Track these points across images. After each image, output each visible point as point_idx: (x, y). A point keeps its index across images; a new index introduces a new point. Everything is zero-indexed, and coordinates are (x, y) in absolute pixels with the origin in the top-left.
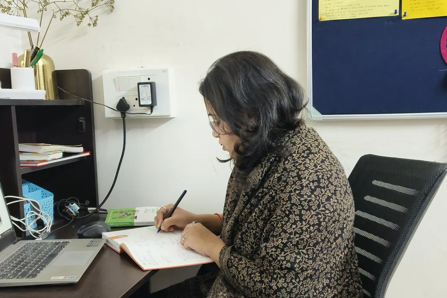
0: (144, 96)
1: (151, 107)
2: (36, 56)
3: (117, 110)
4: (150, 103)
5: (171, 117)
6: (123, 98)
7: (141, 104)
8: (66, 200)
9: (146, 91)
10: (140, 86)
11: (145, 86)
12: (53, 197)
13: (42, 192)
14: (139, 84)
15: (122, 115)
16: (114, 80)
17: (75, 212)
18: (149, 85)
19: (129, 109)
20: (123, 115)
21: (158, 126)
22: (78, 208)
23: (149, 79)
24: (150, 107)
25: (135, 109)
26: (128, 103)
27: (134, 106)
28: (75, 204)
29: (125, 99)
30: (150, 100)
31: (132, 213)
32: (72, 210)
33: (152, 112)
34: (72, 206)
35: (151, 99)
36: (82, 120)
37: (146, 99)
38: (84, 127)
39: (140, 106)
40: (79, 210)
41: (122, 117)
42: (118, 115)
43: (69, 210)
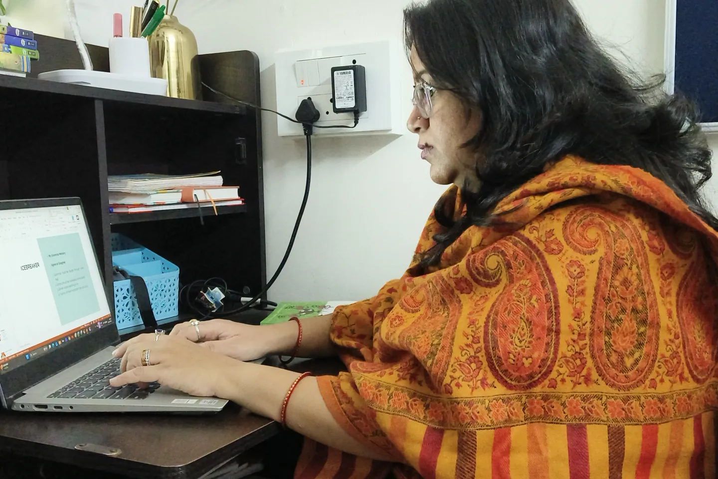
0: (343, 91)
1: (356, 112)
2: (152, 18)
3: (296, 120)
4: (351, 104)
5: (393, 132)
6: (309, 98)
7: (338, 106)
8: (204, 282)
9: (346, 82)
10: (335, 73)
11: (344, 73)
12: (178, 272)
13: (163, 264)
14: (334, 70)
15: (305, 130)
16: (294, 66)
17: (216, 303)
18: (352, 71)
19: (319, 120)
20: (308, 130)
21: (371, 152)
22: (223, 296)
23: (354, 62)
24: (353, 114)
25: (328, 118)
26: (316, 108)
27: (327, 113)
28: (217, 289)
29: (312, 100)
30: (352, 99)
31: (316, 309)
32: (212, 298)
33: (356, 122)
34: (212, 291)
35: (354, 98)
36: (241, 142)
37: (345, 97)
38: (244, 155)
39: (337, 111)
40: (223, 300)
41: (305, 134)
42: (298, 130)
43: (206, 298)
